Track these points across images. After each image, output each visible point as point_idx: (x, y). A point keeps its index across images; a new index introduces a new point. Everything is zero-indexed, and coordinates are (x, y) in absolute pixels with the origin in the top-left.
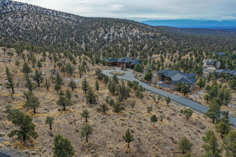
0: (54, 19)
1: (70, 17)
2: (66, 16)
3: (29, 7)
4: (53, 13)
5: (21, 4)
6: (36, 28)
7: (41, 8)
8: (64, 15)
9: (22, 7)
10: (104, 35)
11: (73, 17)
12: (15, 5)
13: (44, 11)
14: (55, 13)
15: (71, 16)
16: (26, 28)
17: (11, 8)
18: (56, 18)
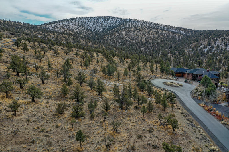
0: (162, 33)
1: (180, 31)
2: (175, 30)
3: (144, 23)
4: (164, 27)
5: (138, 21)
6: (141, 40)
7: (155, 23)
8: (174, 29)
9: (138, 24)
10: (205, 47)
11: (183, 31)
12: (133, 22)
13: (157, 26)
14: (166, 27)
15: (182, 29)
16: (133, 40)
17: (129, 25)
18: (164, 32)
